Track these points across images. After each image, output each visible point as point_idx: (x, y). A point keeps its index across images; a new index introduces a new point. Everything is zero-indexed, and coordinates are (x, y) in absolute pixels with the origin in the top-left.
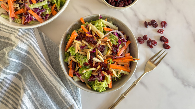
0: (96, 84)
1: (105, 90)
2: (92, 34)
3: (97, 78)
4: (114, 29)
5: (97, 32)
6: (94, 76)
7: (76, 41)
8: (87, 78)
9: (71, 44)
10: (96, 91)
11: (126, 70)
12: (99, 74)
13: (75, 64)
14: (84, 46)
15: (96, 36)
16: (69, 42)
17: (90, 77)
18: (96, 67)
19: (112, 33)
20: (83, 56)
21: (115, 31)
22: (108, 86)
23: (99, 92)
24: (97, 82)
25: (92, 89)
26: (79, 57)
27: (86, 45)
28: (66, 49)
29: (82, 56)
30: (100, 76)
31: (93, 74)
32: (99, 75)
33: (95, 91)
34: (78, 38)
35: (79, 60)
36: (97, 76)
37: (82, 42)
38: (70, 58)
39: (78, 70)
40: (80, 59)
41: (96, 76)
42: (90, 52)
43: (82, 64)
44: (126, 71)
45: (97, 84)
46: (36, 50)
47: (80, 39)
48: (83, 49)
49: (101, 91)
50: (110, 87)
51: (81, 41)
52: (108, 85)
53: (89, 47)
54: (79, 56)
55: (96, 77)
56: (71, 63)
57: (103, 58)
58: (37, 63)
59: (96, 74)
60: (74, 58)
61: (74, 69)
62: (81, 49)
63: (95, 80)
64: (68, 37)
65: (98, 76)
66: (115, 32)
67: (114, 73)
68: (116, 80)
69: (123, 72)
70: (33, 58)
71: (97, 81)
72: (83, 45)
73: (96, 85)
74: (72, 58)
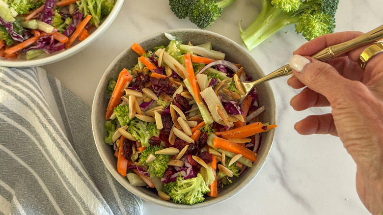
0: (180, 187)
1: (203, 199)
2: (165, 73)
3: (183, 173)
4: (216, 59)
5: (176, 67)
6: (173, 170)
7: (128, 92)
8: (160, 174)
9: (119, 101)
10: (180, 202)
12: (184, 164)
13: (130, 145)
14: (149, 101)
15: (175, 76)
16: (115, 95)
17: (167, 170)
19: (213, 67)
20: (146, 124)
21: (220, 62)
22: (208, 190)
23: (189, 204)
24: (182, 182)
25: (171, 200)
26: (139, 129)
27: (152, 100)
28: (107, 113)
29: (144, 126)
30: (188, 168)
31: (172, 163)
32: (184, 166)
33: (178, 203)
34: (133, 86)
35: (138, 134)
36: (180, 167)
37: (142, 93)
38: (119, 132)
39: (137, 160)
40: (140, 132)
41: (178, 169)
42: (160, 113)
43: (144, 142)
45: (182, 186)
46: (45, 115)
47: (138, 86)
48: (146, 110)
49: (191, 202)
51: (139, 90)
52: (210, 187)
53: (159, 102)
54: (138, 125)
55: (180, 171)
56: (122, 144)
58: (44, 146)
59: (178, 164)
60: (127, 130)
61: (128, 156)
62: (143, 109)
63: (175, 178)
64: (112, 86)
65: (184, 168)
66: (220, 65)
68: (230, 181)
70: (36, 135)
71: (180, 178)
72: (147, 99)
73: (178, 189)
74: (122, 131)
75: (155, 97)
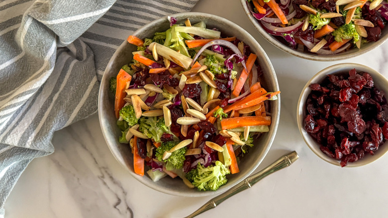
0: (202, 176)
1: (225, 181)
2: (164, 66)
3: (201, 161)
4: (212, 39)
5: (172, 58)
6: (192, 159)
7: (130, 92)
8: (179, 167)
9: (123, 102)
10: (204, 189)
11: (259, 123)
12: (202, 151)
13: (143, 143)
14: (154, 95)
15: (174, 66)
16: (118, 96)
17: (185, 162)
18: (191, 136)
20: (156, 118)
21: (213, 43)
22: (228, 172)
23: (213, 191)
24: (202, 170)
25: (196, 189)
26: (150, 126)
27: (157, 93)
28: (116, 113)
29: (154, 121)
30: (206, 155)
31: (190, 153)
32: (202, 153)
33: (202, 190)
34: (135, 84)
35: (150, 132)
36: (199, 155)
37: (145, 89)
38: (130, 133)
39: (154, 156)
40: (151, 130)
41: (197, 157)
42: (170, 107)
43: (157, 138)
44: (261, 125)
45: (203, 174)
47: (140, 82)
48: (154, 104)
49: (215, 188)
50: (234, 172)
51: (142, 87)
52: (230, 168)
53: (165, 95)
54: (148, 122)
55: (198, 159)
56: (135, 144)
57: (201, 112)
59: (196, 152)
60: (138, 130)
61: (143, 154)
62: (149, 104)
63: (196, 167)
65: (202, 156)
66: (214, 45)
67: (236, 138)
68: (244, 151)
69: (255, 130)
71: (201, 167)
72: (151, 93)
73: (201, 178)
74: (133, 131)
75: (159, 91)
